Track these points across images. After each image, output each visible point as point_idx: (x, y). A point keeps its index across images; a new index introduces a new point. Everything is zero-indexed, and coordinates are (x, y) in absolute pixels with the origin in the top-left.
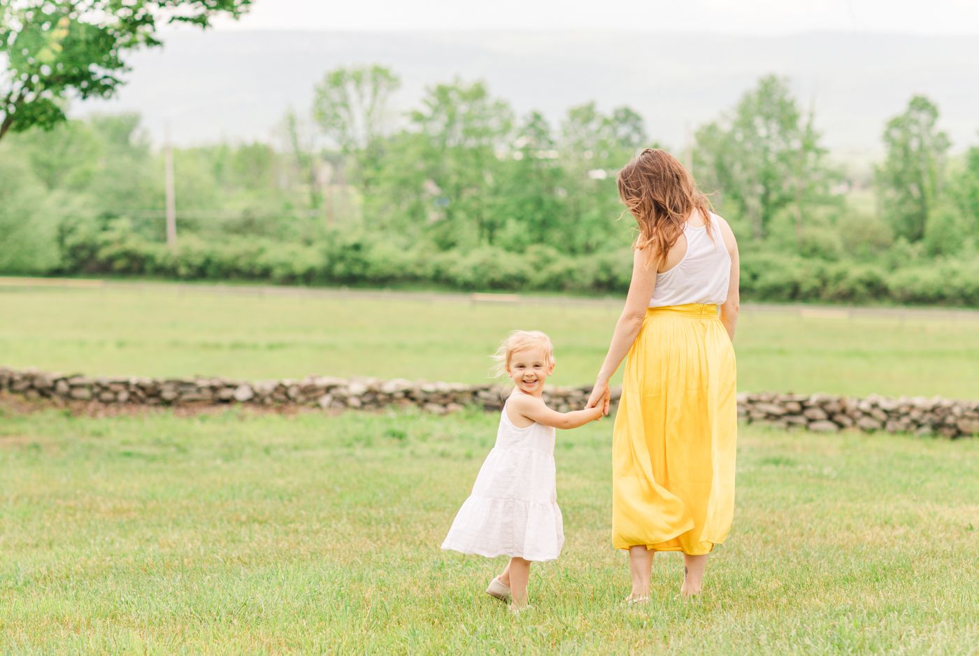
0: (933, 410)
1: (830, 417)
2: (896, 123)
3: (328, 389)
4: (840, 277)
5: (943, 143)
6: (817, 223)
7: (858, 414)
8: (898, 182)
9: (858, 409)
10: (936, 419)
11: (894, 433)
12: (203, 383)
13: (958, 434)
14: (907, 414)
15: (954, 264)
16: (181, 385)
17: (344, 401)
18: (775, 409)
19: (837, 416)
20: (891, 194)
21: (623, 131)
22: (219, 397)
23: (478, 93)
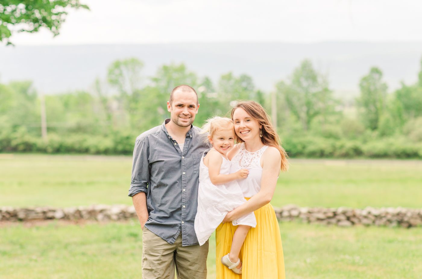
0: (398, 214)
1: (348, 219)
2: (365, 79)
3: (101, 211)
4: (342, 147)
5: (385, 87)
6: (331, 123)
7: (361, 218)
8: (366, 104)
9: (361, 215)
10: (399, 218)
11: (379, 226)
12: (39, 210)
13: (410, 226)
14: (385, 217)
15: (391, 140)
16: (28, 211)
17: (108, 217)
18: (321, 216)
19: (351, 218)
20: (363, 110)
21: (244, 84)
22: (47, 216)
23: (182, 69)
